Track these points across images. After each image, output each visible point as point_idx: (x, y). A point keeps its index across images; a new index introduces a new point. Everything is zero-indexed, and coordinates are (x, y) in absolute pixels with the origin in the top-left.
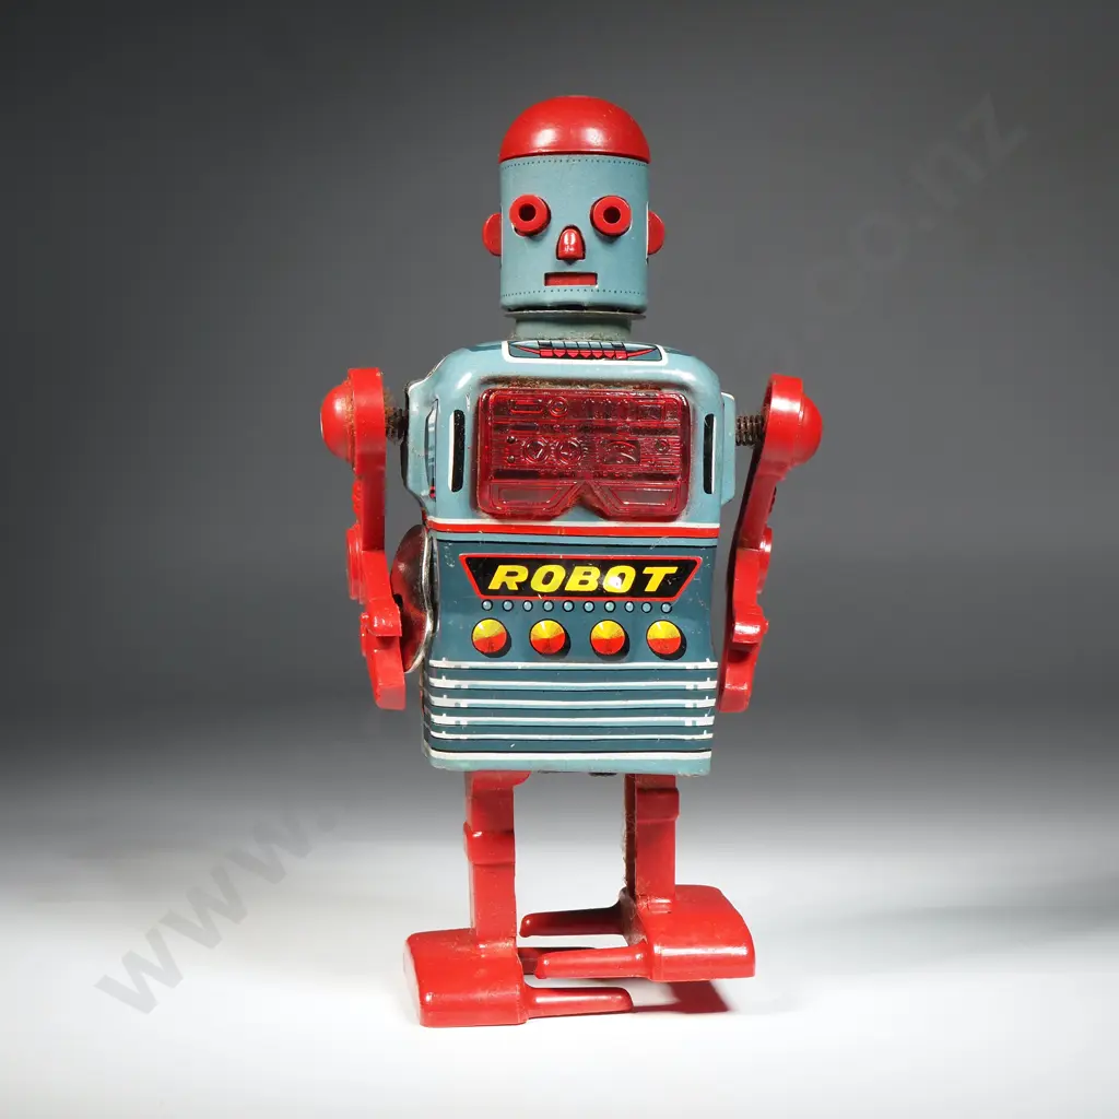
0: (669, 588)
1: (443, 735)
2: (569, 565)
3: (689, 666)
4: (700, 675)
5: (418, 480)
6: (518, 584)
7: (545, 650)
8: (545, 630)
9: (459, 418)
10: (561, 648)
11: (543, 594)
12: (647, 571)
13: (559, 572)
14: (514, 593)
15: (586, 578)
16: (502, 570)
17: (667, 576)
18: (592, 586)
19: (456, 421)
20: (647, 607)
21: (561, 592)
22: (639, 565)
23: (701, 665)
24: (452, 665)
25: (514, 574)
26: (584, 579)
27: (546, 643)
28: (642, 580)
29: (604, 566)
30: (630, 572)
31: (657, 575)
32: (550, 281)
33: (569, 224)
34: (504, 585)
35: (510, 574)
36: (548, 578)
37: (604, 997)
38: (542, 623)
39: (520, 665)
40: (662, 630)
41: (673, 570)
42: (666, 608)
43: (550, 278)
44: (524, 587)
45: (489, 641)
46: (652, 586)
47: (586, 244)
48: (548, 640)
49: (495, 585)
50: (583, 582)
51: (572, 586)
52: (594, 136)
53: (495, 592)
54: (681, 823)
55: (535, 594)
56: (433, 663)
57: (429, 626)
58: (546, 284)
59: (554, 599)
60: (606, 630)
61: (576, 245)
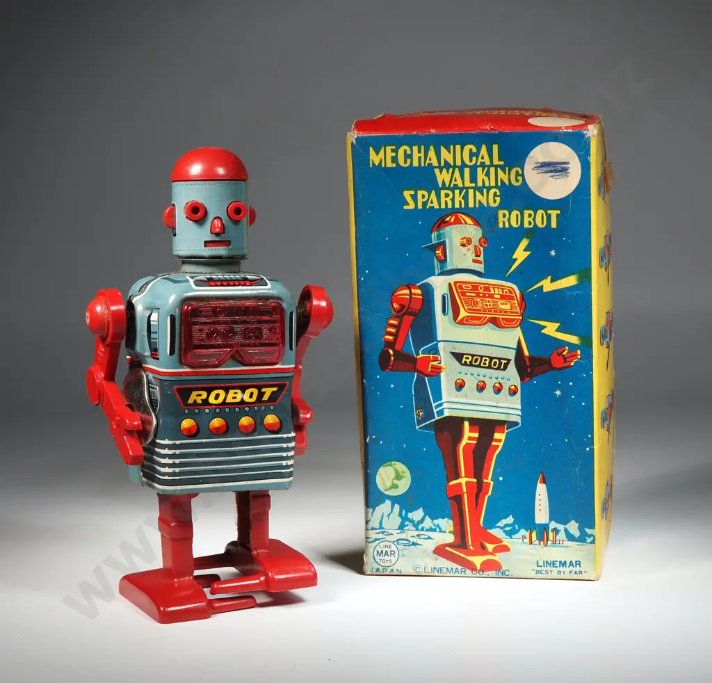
0: (273, 397)
1: (167, 478)
2: (227, 390)
3: (285, 436)
4: (288, 440)
5: (143, 347)
6: (202, 400)
7: (217, 432)
8: (216, 422)
9: (173, 318)
10: (225, 431)
11: (215, 405)
12: (263, 390)
13: (222, 393)
14: (199, 405)
15: (235, 395)
16: (194, 393)
17: (273, 392)
18: (238, 400)
19: (171, 320)
20: (263, 408)
21: (224, 403)
22: (259, 388)
23: (290, 435)
24: (171, 442)
25: (200, 395)
26: (235, 396)
27: (217, 429)
28: (261, 395)
29: (243, 389)
30: (255, 391)
31: (268, 392)
32: (208, 244)
33: (216, 216)
34: (195, 401)
35: (198, 395)
36: (217, 397)
37: (244, 601)
38: (215, 419)
39: (204, 441)
40: (270, 419)
41: (276, 389)
42: (272, 408)
43: (207, 243)
44: (206, 402)
45: (189, 429)
46: (266, 398)
47: (226, 227)
48: (218, 427)
49: (191, 401)
50: (234, 398)
51: (229, 400)
52: (221, 171)
53: (190, 405)
54: (271, 513)
55: (211, 405)
56: (157, 441)
57: (155, 422)
58: (205, 246)
59: (221, 407)
60: (245, 421)
61: (221, 228)
